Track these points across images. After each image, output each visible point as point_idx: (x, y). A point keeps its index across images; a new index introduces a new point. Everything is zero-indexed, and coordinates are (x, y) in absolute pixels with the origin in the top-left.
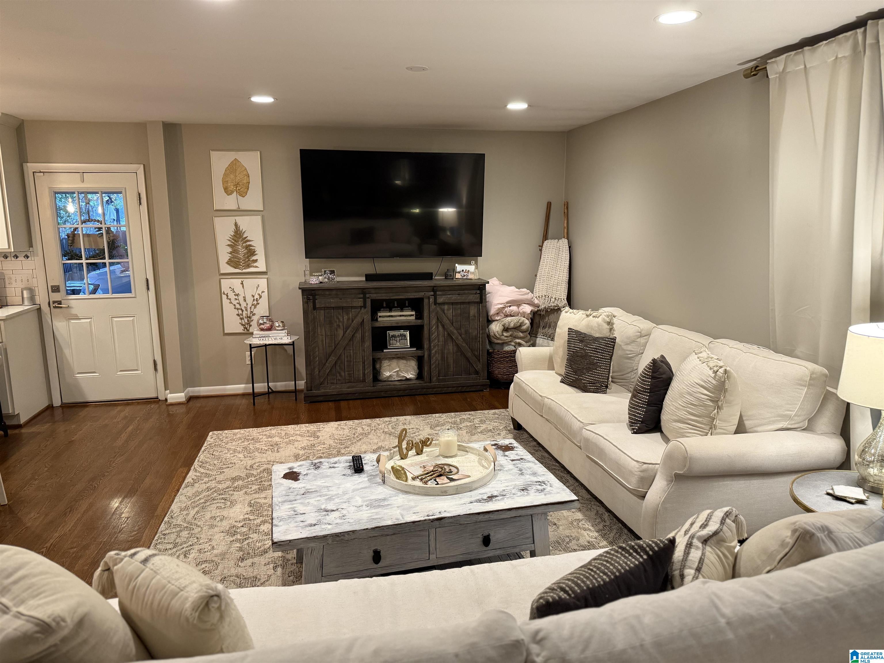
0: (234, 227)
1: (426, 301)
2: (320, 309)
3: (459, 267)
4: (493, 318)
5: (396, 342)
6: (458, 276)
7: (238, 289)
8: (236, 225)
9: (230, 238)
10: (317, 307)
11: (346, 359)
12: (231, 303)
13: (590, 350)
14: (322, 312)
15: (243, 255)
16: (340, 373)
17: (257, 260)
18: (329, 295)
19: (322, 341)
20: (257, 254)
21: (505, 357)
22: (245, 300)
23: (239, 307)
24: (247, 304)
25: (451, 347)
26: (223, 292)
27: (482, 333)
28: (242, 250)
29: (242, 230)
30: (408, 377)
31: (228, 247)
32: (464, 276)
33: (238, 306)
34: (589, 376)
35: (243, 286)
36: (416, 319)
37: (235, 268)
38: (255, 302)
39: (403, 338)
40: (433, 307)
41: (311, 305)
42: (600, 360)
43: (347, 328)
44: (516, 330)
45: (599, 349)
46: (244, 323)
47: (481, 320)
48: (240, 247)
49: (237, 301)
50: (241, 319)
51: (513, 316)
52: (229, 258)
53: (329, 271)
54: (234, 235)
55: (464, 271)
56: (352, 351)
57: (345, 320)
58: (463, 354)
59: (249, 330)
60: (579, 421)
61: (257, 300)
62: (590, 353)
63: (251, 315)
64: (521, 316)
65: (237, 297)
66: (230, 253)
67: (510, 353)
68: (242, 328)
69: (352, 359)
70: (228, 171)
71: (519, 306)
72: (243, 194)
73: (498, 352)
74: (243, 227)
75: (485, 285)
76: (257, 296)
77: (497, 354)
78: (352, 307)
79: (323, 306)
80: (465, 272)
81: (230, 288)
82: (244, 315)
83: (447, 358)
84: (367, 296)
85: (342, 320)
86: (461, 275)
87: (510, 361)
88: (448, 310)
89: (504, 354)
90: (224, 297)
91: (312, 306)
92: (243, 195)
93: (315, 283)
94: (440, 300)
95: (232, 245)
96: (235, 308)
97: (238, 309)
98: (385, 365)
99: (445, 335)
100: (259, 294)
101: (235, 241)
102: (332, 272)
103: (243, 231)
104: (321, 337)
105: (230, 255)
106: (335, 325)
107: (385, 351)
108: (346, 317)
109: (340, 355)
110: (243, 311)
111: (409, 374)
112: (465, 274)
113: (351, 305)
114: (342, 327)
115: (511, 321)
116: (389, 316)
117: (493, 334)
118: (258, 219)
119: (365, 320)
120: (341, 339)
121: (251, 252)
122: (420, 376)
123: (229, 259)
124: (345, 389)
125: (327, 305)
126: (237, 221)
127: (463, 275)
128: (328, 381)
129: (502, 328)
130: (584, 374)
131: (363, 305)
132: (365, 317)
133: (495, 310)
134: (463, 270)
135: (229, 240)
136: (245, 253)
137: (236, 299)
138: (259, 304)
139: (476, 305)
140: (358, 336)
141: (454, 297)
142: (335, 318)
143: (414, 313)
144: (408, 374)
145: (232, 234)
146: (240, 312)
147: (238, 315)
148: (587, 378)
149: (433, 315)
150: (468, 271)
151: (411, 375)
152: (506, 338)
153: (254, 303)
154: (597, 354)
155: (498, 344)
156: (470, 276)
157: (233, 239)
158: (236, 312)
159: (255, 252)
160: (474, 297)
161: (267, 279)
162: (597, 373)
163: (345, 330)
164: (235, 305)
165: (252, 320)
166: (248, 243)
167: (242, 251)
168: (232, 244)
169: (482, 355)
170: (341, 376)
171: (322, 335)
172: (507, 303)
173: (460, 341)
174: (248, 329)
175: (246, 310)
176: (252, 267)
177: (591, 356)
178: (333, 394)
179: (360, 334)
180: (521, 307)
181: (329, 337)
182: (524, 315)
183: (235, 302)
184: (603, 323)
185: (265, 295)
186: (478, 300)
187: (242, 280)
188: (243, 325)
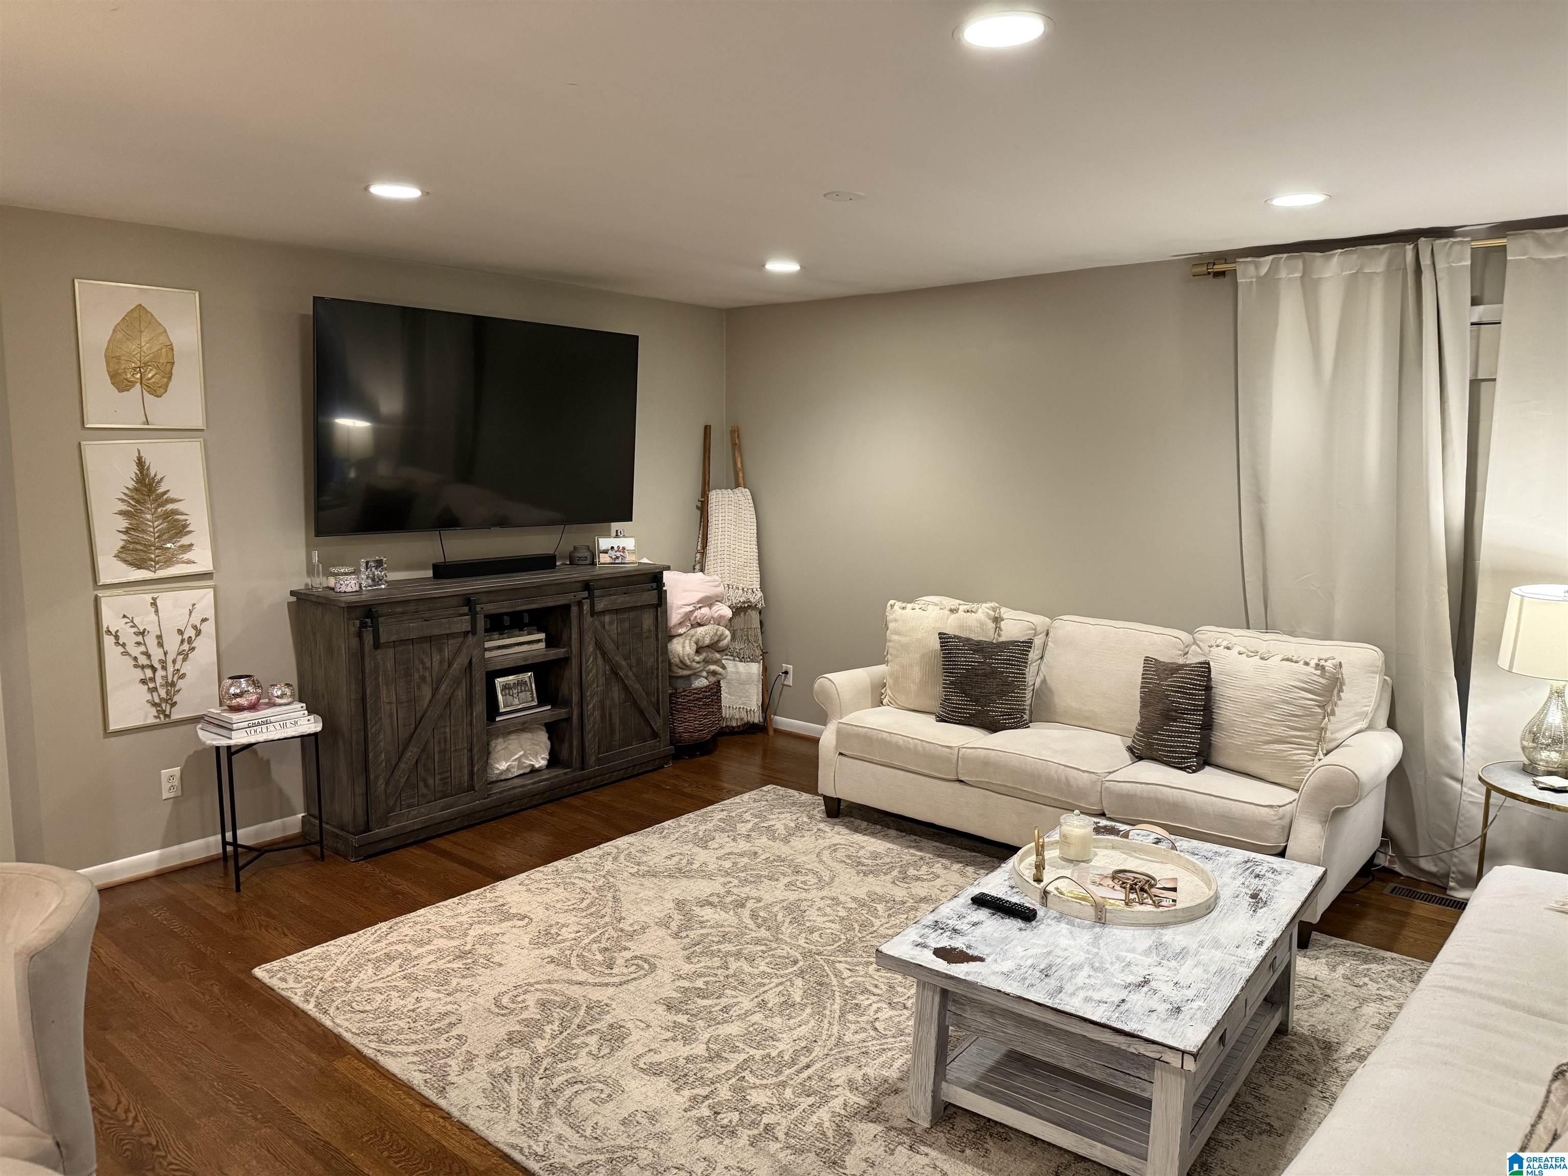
0: (135, 469)
1: (574, 609)
2: (388, 645)
3: (604, 543)
4: (673, 633)
5: (511, 697)
6: (604, 558)
7: (146, 620)
8: (140, 463)
9: (125, 494)
10: (382, 641)
11: (437, 749)
12: (125, 653)
13: (997, 663)
14: (391, 652)
15: (157, 535)
16: (425, 781)
17: (192, 545)
18: (403, 613)
19: (391, 716)
20: (190, 532)
21: (696, 700)
22: (161, 645)
23: (146, 662)
24: (165, 653)
25: (616, 693)
26: (105, 629)
27: (663, 662)
28: (156, 524)
29: (155, 475)
30: (537, 766)
31: (120, 517)
32: (617, 558)
33: (143, 660)
34: (1002, 704)
35: (157, 611)
36: (547, 646)
37: (139, 568)
38: (186, 646)
39: (523, 688)
40: (588, 619)
41: (368, 638)
42: (1017, 677)
43: (439, 682)
44: (710, 649)
45: (1013, 660)
46: (157, 700)
47: (660, 637)
48: (149, 517)
49: (142, 649)
50: (153, 690)
51: (703, 625)
52: (122, 543)
53: (374, 561)
54: (136, 489)
55: (616, 548)
56: (448, 730)
57: (436, 664)
58: (635, 704)
59: (168, 716)
60: (1084, 771)
61: (190, 640)
62: (1001, 667)
63: (175, 679)
64: (714, 623)
65: (140, 639)
66: (126, 532)
67: (704, 692)
68: (153, 711)
69: (448, 746)
70: (119, 336)
71: (710, 606)
72: (157, 390)
73: (684, 691)
74: (156, 469)
75: (662, 573)
76: (190, 632)
77: (682, 696)
78: (449, 636)
79: (394, 638)
80: (618, 551)
81: (124, 616)
82: (159, 680)
83: (610, 715)
84: (478, 608)
85: (428, 664)
86: (611, 557)
87: (705, 705)
88: (611, 623)
89: (694, 693)
90: (108, 641)
91: (372, 642)
92: (158, 393)
93: (354, 590)
94: (600, 606)
95: (129, 512)
96: (136, 666)
97: (143, 667)
98: (499, 748)
99: (607, 672)
100: (195, 627)
101: (138, 501)
102: (379, 564)
103: (158, 477)
104: (388, 707)
105: (125, 537)
106: (416, 676)
107: (498, 719)
108: (437, 658)
109: (427, 742)
110: (154, 670)
111: (540, 760)
112: (618, 554)
113: (448, 632)
114: (429, 679)
115: (705, 633)
116: (500, 647)
117: (677, 660)
118: (193, 450)
119: (474, 660)
120: (428, 706)
121: (177, 528)
122: (554, 760)
123: (122, 547)
124: (438, 811)
125: (403, 636)
126: (142, 454)
127: (614, 557)
128: (403, 803)
129: (694, 647)
130: (994, 702)
131: (470, 629)
132: (475, 653)
133: (679, 616)
134: (612, 548)
135: (122, 500)
136: (162, 529)
137: (138, 644)
138: (193, 649)
139: (651, 610)
140: (461, 694)
141: (621, 600)
142: (417, 662)
143: (542, 636)
144: (537, 761)
145: (131, 484)
146: (149, 673)
147: (143, 682)
148: (997, 709)
149: (589, 638)
150: (624, 548)
151: (541, 762)
152: (698, 665)
153: (182, 648)
154: (1012, 669)
155: (681, 677)
156: (629, 558)
157: (133, 499)
158: (139, 674)
159: (185, 526)
160: (650, 597)
161: (215, 589)
162: (1015, 697)
163: (434, 686)
164: (135, 659)
165: (179, 691)
166: (170, 507)
167: (153, 524)
168: (130, 509)
169: (662, 702)
170: (426, 786)
171: (390, 703)
172: (698, 602)
173: (631, 682)
174: (167, 713)
175: (164, 668)
176: (178, 563)
177: (1003, 672)
178: (416, 827)
179: (464, 689)
180: (715, 608)
181: (405, 704)
182: (718, 621)
183: (136, 651)
184: (987, 620)
185: (209, 628)
186: (655, 601)
187: (155, 595)
188: (155, 705)
